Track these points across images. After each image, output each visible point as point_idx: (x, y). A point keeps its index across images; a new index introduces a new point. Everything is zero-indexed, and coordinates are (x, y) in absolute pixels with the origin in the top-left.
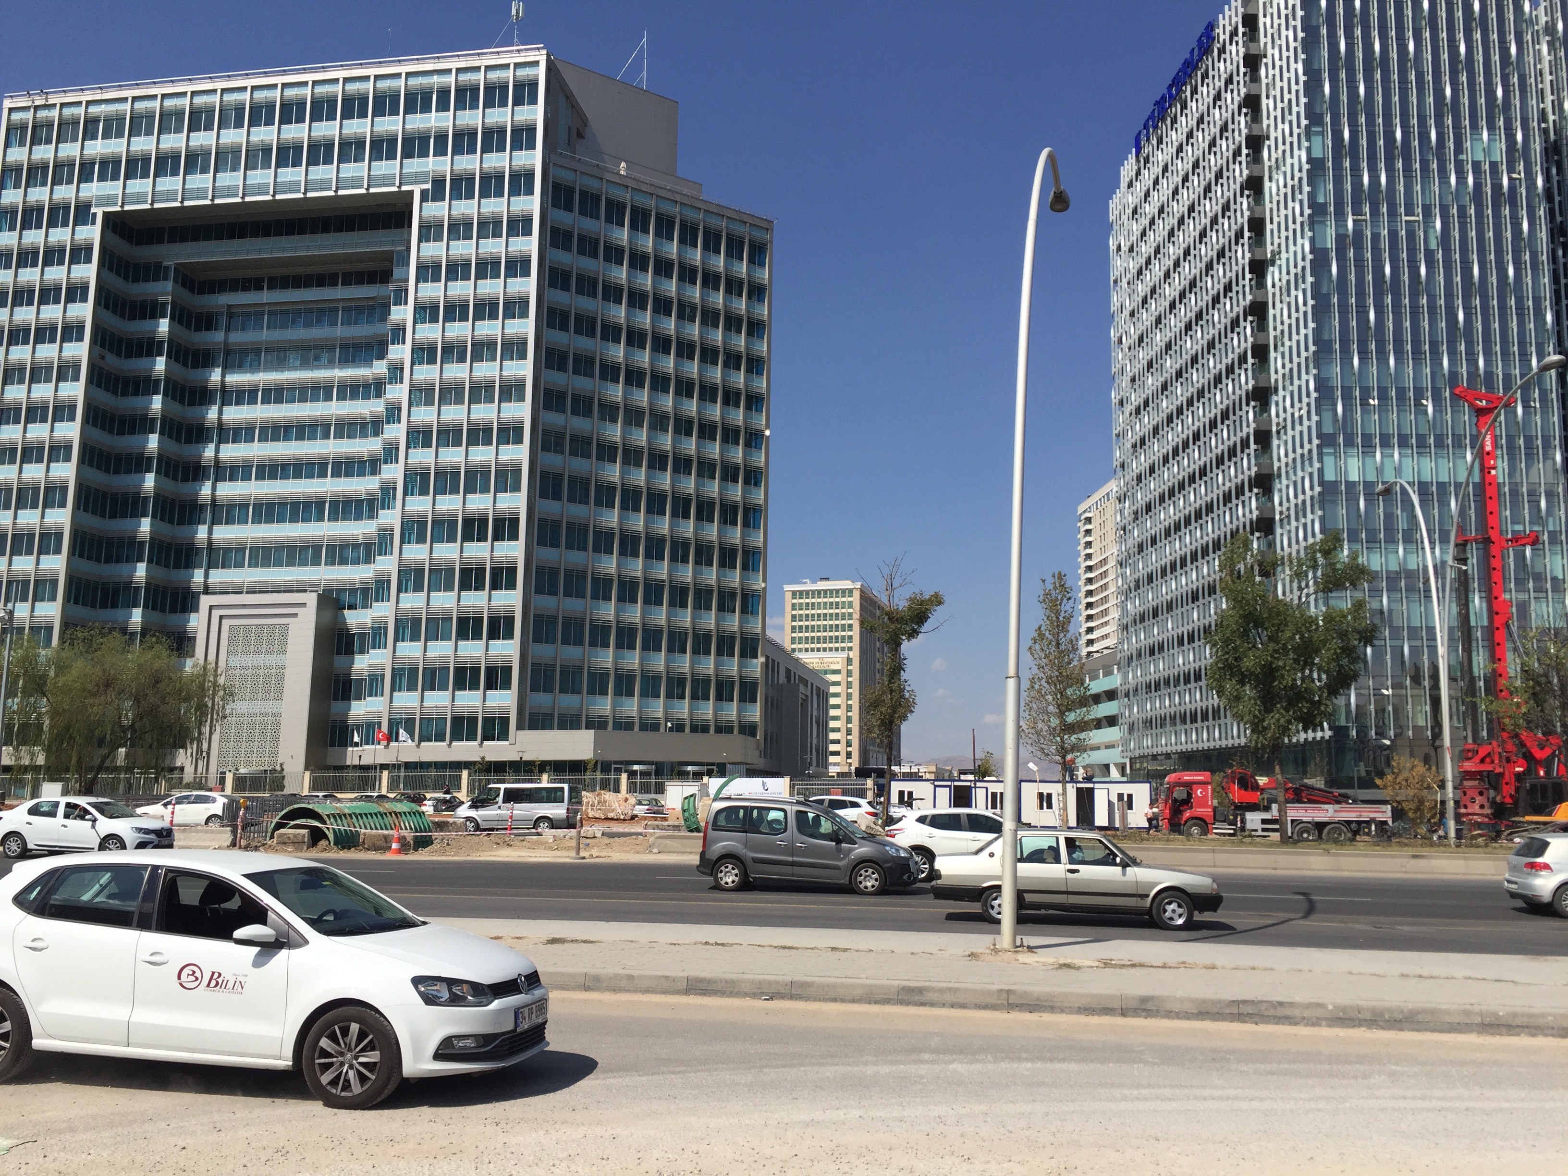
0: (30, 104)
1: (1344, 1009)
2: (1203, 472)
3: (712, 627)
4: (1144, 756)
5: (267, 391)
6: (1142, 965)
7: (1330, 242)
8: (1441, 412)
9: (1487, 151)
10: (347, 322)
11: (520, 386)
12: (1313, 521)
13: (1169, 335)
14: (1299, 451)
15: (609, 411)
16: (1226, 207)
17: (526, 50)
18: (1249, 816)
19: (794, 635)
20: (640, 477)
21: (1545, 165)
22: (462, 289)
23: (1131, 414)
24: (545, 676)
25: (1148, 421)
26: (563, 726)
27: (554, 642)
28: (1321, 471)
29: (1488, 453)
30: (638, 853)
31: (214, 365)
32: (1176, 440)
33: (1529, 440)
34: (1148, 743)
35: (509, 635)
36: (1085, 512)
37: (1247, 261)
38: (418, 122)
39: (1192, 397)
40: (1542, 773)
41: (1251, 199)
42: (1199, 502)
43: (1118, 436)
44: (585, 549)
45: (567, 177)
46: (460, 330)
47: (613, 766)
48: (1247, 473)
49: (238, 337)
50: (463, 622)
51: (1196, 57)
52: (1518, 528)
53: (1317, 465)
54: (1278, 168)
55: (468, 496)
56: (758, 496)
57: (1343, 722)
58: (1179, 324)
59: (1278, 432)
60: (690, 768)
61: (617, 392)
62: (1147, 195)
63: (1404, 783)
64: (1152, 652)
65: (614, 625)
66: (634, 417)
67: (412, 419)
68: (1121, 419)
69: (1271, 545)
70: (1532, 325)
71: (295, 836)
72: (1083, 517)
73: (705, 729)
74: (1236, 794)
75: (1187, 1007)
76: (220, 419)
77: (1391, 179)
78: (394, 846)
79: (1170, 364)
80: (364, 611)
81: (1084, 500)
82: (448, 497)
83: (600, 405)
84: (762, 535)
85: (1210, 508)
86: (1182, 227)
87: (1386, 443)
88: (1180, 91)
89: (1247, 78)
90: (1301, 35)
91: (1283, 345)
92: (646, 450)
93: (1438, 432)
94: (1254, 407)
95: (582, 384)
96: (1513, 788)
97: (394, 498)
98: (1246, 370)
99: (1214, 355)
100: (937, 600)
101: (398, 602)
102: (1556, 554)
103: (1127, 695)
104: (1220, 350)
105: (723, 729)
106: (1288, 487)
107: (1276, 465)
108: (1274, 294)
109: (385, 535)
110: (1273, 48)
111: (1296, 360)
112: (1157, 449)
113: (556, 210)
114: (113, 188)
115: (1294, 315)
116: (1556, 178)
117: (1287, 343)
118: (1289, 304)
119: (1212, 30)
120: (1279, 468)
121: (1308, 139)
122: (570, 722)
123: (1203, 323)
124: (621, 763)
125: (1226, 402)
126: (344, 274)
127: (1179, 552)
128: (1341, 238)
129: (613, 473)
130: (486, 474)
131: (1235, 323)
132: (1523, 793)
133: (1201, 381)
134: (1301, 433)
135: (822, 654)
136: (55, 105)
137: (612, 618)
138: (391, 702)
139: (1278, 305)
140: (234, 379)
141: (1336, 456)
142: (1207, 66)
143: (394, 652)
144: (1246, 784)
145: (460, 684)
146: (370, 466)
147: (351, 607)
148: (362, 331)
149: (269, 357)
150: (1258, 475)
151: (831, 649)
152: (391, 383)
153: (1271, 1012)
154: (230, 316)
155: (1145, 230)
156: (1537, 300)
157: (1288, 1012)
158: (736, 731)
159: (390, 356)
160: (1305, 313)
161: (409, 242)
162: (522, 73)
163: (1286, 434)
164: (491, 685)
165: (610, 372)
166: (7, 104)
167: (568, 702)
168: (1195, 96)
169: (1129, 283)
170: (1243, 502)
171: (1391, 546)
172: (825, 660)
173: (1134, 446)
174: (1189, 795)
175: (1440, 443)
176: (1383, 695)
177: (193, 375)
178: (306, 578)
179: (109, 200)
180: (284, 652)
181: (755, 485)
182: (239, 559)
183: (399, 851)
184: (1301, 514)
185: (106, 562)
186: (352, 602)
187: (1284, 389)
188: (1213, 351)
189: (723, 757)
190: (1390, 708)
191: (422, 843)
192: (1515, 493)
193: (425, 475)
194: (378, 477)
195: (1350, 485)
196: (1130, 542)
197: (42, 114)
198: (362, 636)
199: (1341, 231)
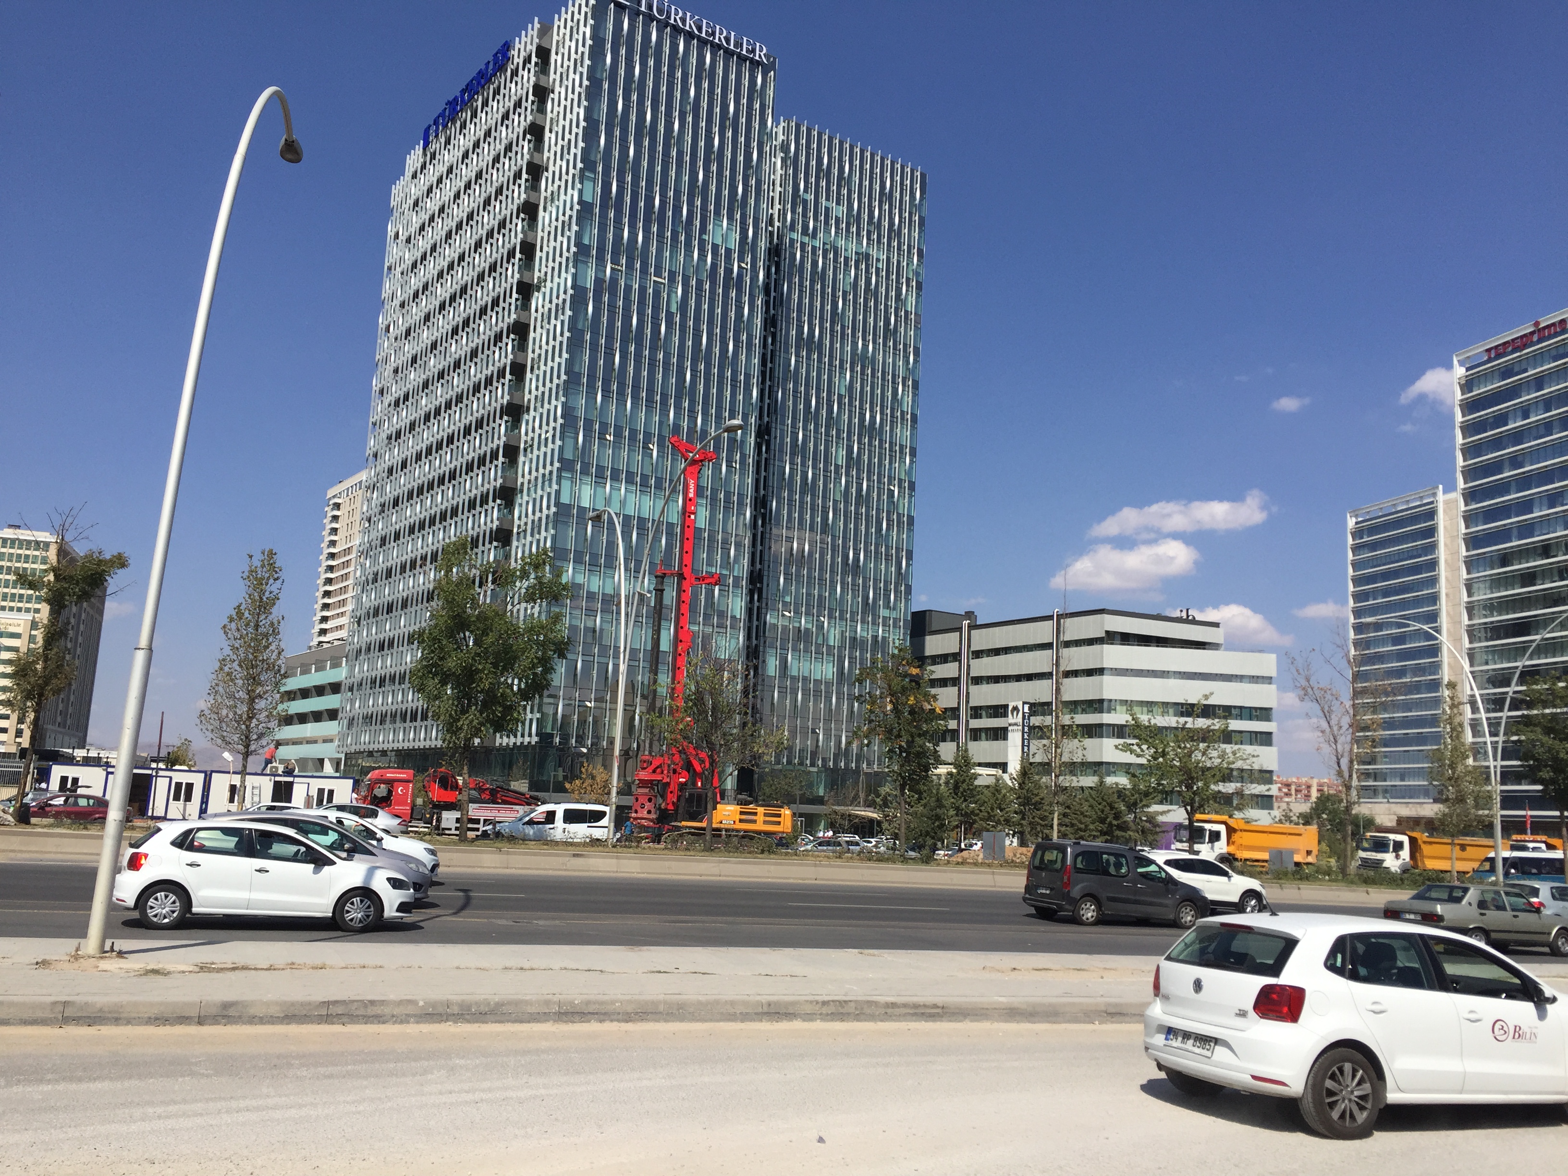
1: (434, 1005)
2: (453, 476)
4: (360, 752)
6: (245, 968)
7: (590, 283)
8: (664, 457)
9: (725, 238)
12: (546, 538)
13: (436, 334)
14: (541, 471)
16: (502, 224)
18: (445, 815)
21: (767, 263)
23: (390, 405)
25: (406, 415)
28: (558, 493)
29: (690, 500)
32: (431, 439)
33: (728, 495)
34: (365, 740)
36: (334, 497)
37: (515, 281)
39: (451, 400)
40: (699, 784)
41: (525, 223)
42: (445, 504)
43: (374, 424)
48: (493, 483)
51: (490, 71)
52: (709, 569)
53: (555, 487)
54: (552, 200)
57: (549, 730)
58: (446, 326)
59: (525, 450)
62: (430, 190)
63: (589, 788)
64: (381, 648)
68: (379, 408)
69: (507, 557)
70: (741, 397)
72: (331, 502)
74: (436, 793)
75: (274, 1011)
77: (646, 239)
79: (434, 364)
81: (335, 484)
85: (455, 512)
86: (460, 232)
87: (615, 477)
88: (471, 98)
89: (535, 107)
90: (586, 83)
91: (539, 368)
93: (659, 475)
94: (506, 422)
96: (676, 797)
98: (503, 384)
99: (476, 364)
102: (737, 596)
103: (351, 689)
104: (482, 360)
106: (528, 502)
107: (520, 480)
108: (536, 319)
110: (561, 87)
111: (548, 384)
112: (412, 445)
115: (551, 343)
116: (774, 276)
117: (543, 368)
118: (548, 331)
119: (508, 50)
120: (522, 484)
121: (581, 182)
123: (470, 330)
125: (481, 411)
127: (420, 551)
128: (599, 281)
131: (498, 337)
132: (683, 800)
133: (461, 386)
134: (545, 454)
139: (539, 329)
141: (573, 480)
142: (500, 83)
144: (446, 783)
150: (502, 487)
151: (11, 609)
153: (361, 1012)
155: (424, 225)
156: (748, 376)
157: (377, 1010)
160: (561, 343)
163: (532, 453)
168: (486, 109)
169: (402, 273)
170: (486, 510)
171: (609, 571)
172: (2, 621)
173: (389, 438)
174: (390, 792)
175: (659, 486)
176: (587, 706)
184: (536, 530)
187: (535, 410)
188: (475, 360)
190: (591, 719)
192: (712, 539)
195: (582, 510)
196: (374, 535)
199: (600, 275)
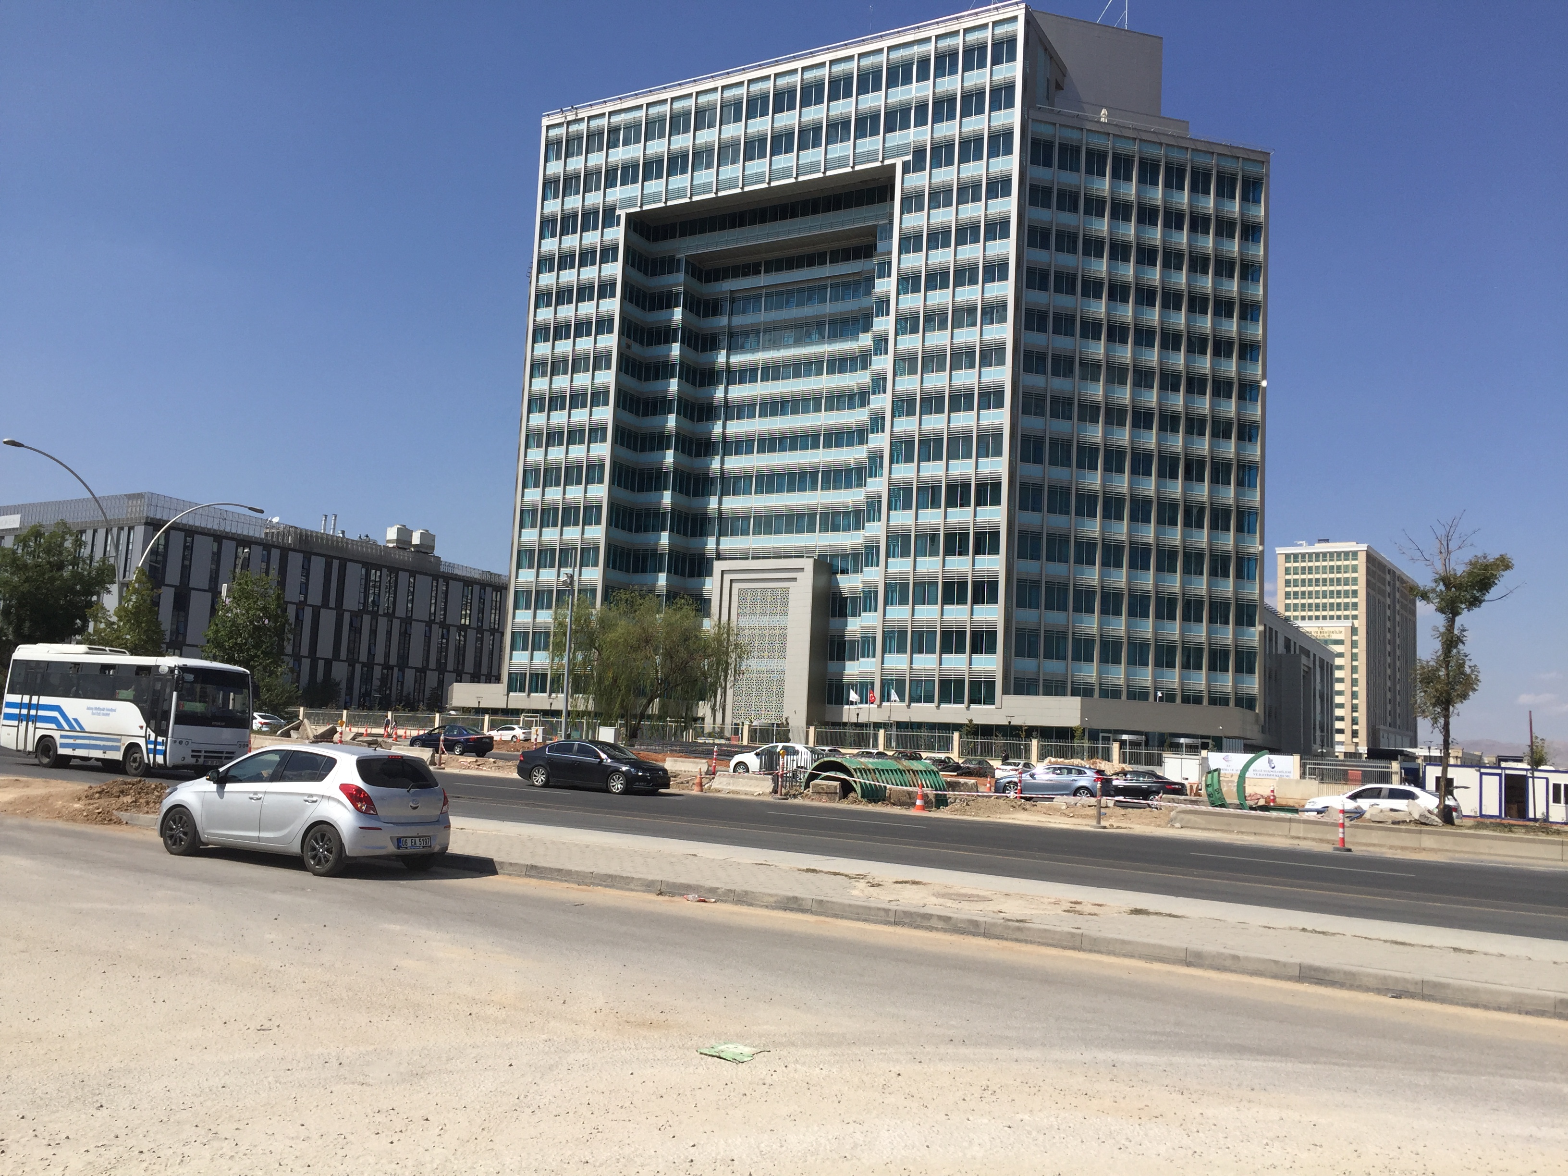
0: (563, 120)
3: (1204, 592)
5: (766, 369)
10: (835, 299)
11: (1000, 349)
15: (1091, 370)
17: (1004, 6)
19: (1288, 601)
20: (1124, 437)
22: (943, 257)
24: (1029, 641)
26: (1047, 693)
27: (1038, 607)
30: (1159, 826)
31: (719, 348)
35: (993, 600)
38: (902, 94)
44: (1068, 513)
45: (1045, 131)
46: (940, 298)
47: (1101, 735)
49: (739, 320)
50: (948, 586)
55: (951, 462)
56: (1254, 452)
60: (1182, 740)
61: (1098, 350)
65: (1098, 590)
66: (1116, 374)
67: (897, 388)
71: (828, 787)
73: (1198, 700)
76: (726, 398)
78: (919, 802)
80: (855, 575)
82: (931, 463)
83: (1081, 364)
84: (1258, 493)
92: (1130, 409)
95: (1062, 343)
97: (881, 466)
100: (1504, 564)
101: (886, 567)
105: (1218, 700)
109: (873, 504)
113: (1035, 167)
114: (633, 190)
122: (1055, 688)
124: (1109, 731)
126: (832, 253)
129: (1096, 433)
130: (968, 439)
135: (1321, 623)
136: (583, 119)
137: (1096, 583)
138: (883, 663)
140: (739, 359)
143: (884, 615)
145: (946, 648)
146: (858, 435)
147: (843, 572)
148: (849, 306)
149: (767, 337)
151: (1332, 618)
152: (876, 354)
154: (733, 301)
158: (1232, 703)
159: (875, 328)
161: (892, 215)
162: (1000, 31)
164: (976, 649)
165: (1091, 329)
166: (545, 122)
167: (1053, 667)
172: (1326, 629)
177: (702, 358)
178: (803, 544)
179: (631, 202)
180: (786, 614)
181: (1250, 440)
182: (745, 527)
183: (923, 808)
185: (636, 531)
186: (844, 566)
189: (1219, 730)
191: (941, 802)
193: (910, 443)
194: (865, 446)
197: (573, 128)
198: (854, 599)
